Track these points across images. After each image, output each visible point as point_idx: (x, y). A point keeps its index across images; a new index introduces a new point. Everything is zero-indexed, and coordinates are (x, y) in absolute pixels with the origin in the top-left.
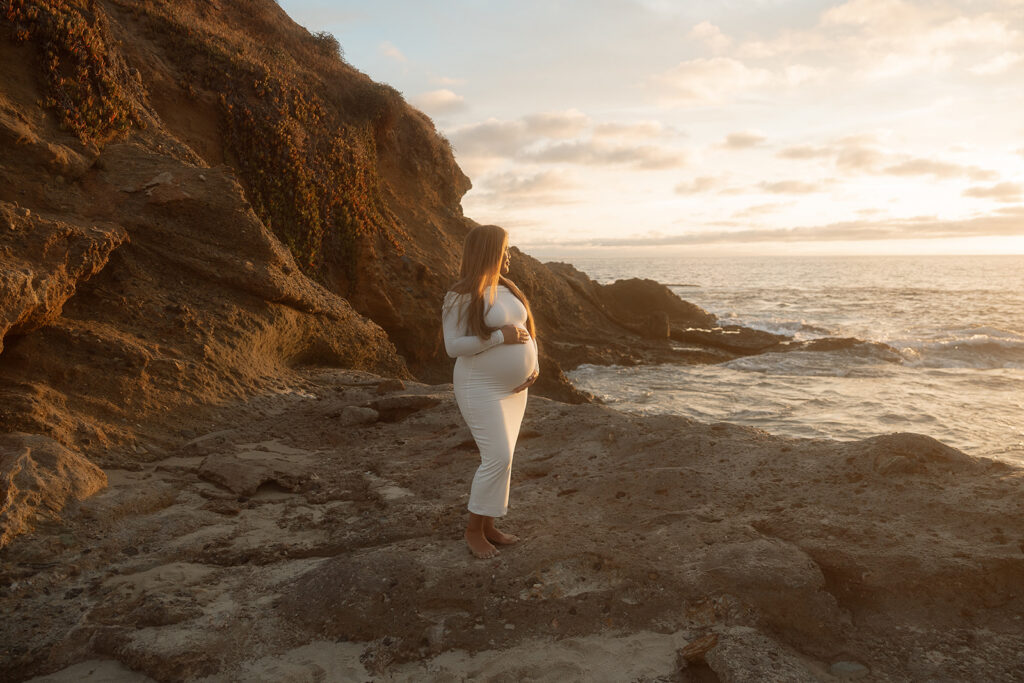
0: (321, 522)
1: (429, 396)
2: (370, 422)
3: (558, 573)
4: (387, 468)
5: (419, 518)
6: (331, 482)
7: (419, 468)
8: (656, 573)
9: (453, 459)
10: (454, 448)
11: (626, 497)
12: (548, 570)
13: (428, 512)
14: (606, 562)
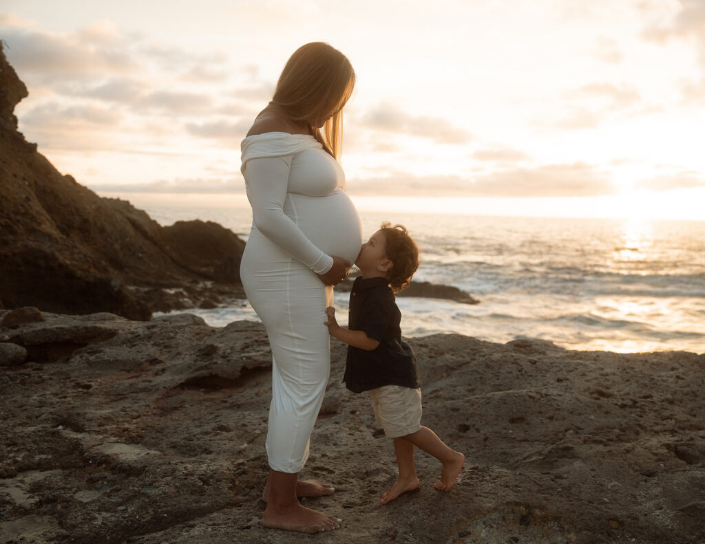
0: (36, 504)
1: (98, 325)
2: (16, 363)
3: (483, 535)
4: (90, 420)
5: (206, 482)
6: (9, 445)
7: (138, 417)
8: (616, 519)
9: (184, 402)
10: (175, 388)
11: (472, 429)
12: (469, 533)
13: (215, 472)
14: (537, 512)
